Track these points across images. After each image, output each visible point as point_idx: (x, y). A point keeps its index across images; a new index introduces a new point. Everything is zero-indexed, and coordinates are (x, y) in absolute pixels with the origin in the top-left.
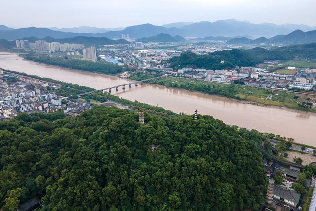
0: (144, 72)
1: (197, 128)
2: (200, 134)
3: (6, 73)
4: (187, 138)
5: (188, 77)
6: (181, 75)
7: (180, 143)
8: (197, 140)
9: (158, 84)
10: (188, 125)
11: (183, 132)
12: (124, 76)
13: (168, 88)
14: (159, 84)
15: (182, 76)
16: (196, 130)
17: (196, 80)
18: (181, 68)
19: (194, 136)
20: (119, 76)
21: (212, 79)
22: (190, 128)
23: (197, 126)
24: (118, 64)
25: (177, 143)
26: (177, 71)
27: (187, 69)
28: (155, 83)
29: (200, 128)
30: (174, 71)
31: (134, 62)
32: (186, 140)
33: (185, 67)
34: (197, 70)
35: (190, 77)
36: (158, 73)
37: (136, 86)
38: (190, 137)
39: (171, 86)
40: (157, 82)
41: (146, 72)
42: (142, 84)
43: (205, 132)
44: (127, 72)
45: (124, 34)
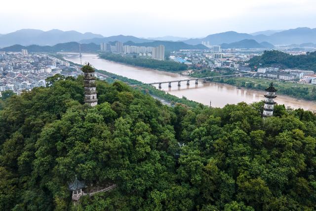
0: (212, 70)
1: (269, 146)
2: (281, 174)
3: (72, 66)
4: (224, 175)
5: (272, 78)
6: (260, 75)
7: (193, 192)
8: (262, 193)
9: (226, 83)
10: (237, 130)
11: (212, 152)
12: (186, 74)
13: (239, 88)
14: (228, 83)
15: (262, 76)
16: (264, 151)
17: (284, 81)
18: (263, 66)
19: (254, 176)
20: (181, 74)
21: (310, 82)
22: (243, 141)
23: (270, 138)
24: (185, 63)
25: (181, 189)
26: (256, 71)
27: (271, 69)
28: (222, 82)
29: (281, 147)
30: (252, 71)
31: (204, 61)
32: (218, 183)
33: (268, 67)
34: (287, 70)
35: (275, 78)
36: (230, 72)
37: (197, 83)
38: (235, 176)
39: (243, 86)
40: (225, 81)
41: (215, 71)
42: (204, 82)
43: (303, 166)
44: (192, 70)
45: (204, 41)
